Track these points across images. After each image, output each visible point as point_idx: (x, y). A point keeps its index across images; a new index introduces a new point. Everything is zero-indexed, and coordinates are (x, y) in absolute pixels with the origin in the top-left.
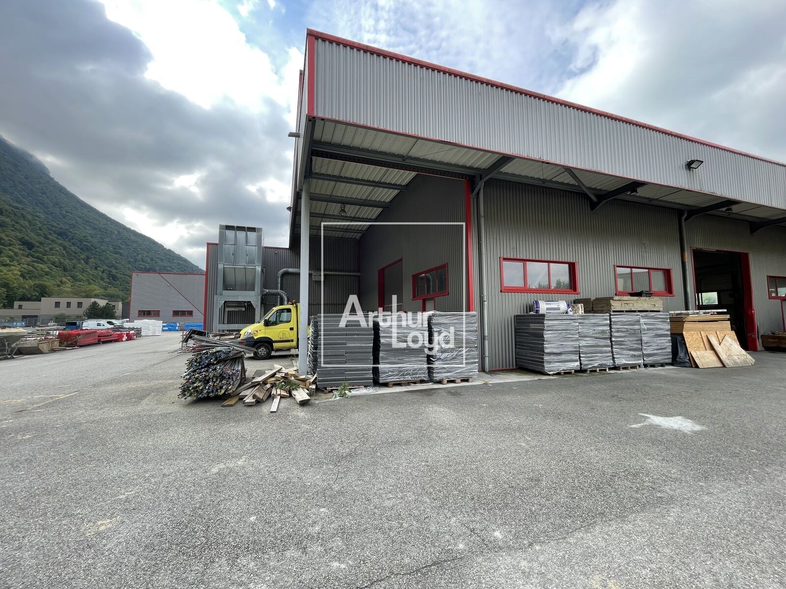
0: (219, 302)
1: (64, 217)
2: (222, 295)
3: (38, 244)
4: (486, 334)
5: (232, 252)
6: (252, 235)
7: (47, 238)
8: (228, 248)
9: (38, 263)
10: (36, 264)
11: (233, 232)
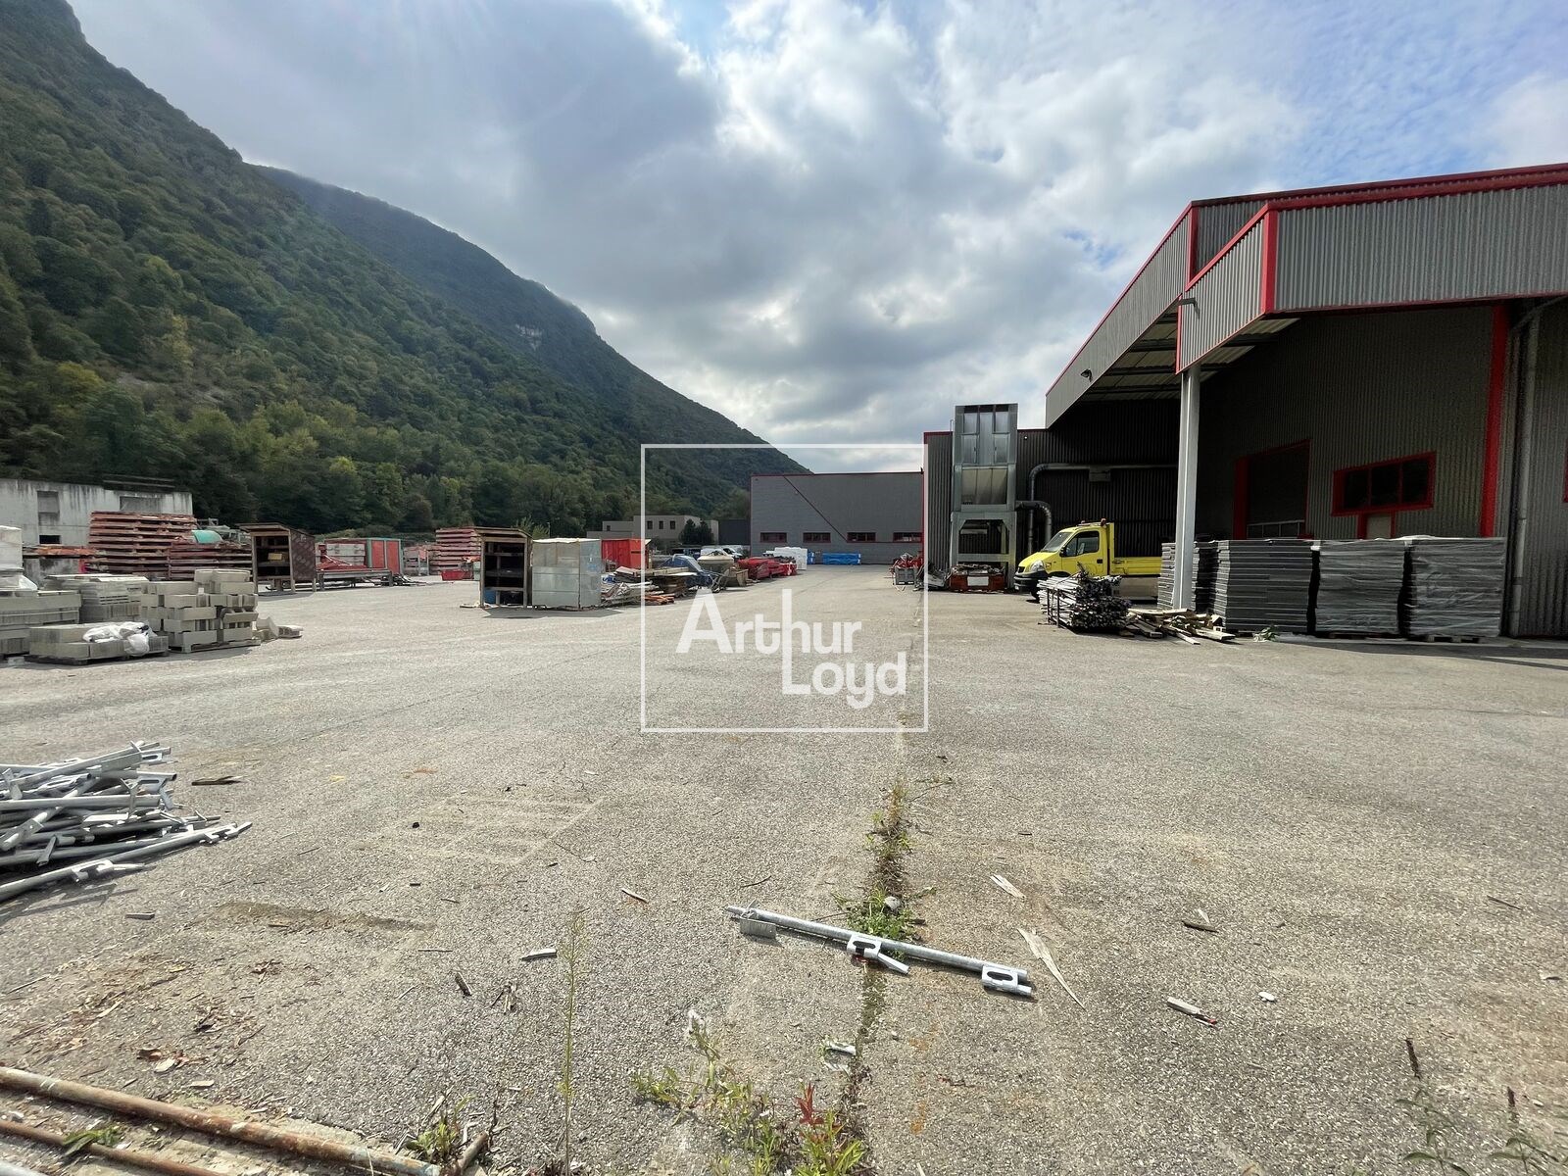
0: (958, 520)
1: (617, 394)
2: (960, 511)
3: (597, 439)
4: (1520, 573)
5: (974, 446)
6: (1003, 417)
7: (603, 429)
8: (969, 440)
9: (601, 466)
10: (599, 468)
11: (975, 415)
